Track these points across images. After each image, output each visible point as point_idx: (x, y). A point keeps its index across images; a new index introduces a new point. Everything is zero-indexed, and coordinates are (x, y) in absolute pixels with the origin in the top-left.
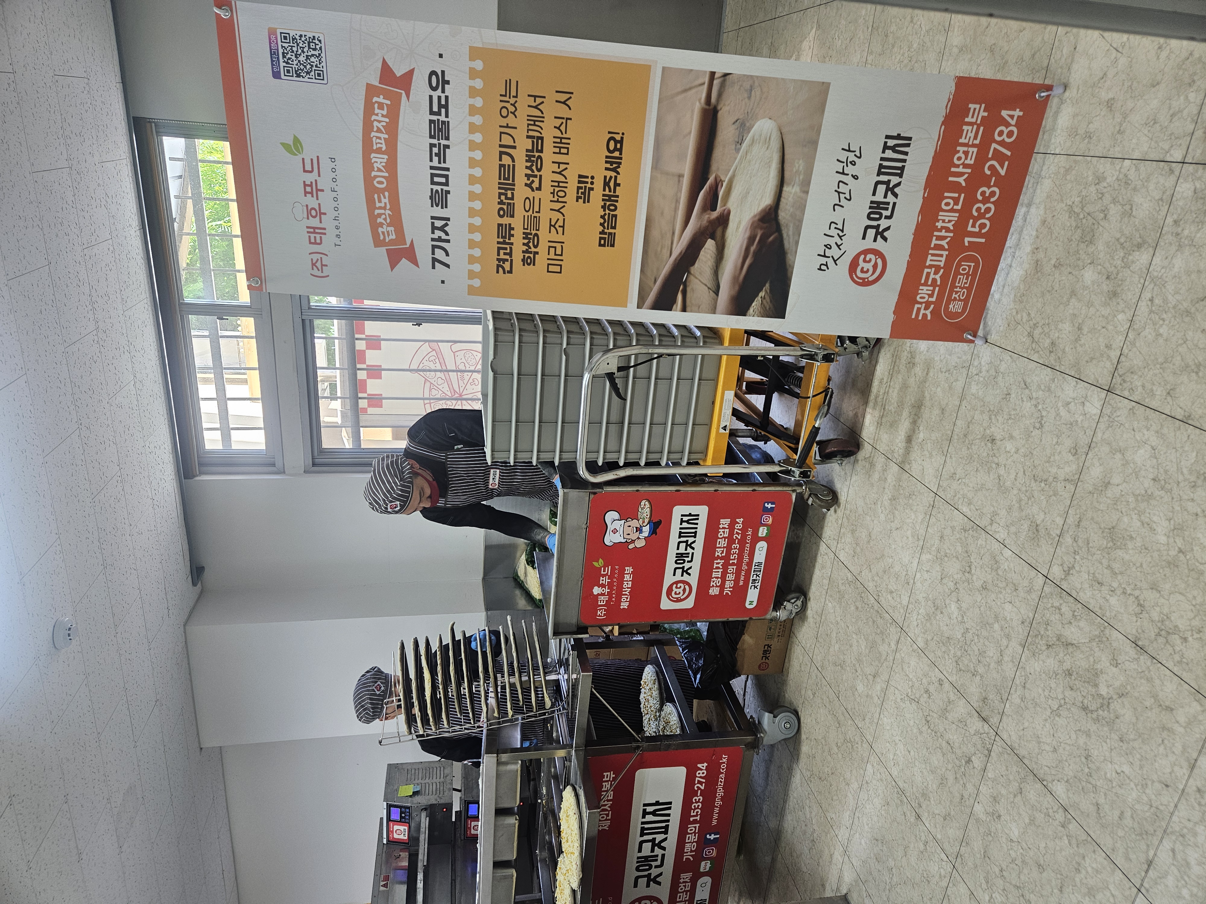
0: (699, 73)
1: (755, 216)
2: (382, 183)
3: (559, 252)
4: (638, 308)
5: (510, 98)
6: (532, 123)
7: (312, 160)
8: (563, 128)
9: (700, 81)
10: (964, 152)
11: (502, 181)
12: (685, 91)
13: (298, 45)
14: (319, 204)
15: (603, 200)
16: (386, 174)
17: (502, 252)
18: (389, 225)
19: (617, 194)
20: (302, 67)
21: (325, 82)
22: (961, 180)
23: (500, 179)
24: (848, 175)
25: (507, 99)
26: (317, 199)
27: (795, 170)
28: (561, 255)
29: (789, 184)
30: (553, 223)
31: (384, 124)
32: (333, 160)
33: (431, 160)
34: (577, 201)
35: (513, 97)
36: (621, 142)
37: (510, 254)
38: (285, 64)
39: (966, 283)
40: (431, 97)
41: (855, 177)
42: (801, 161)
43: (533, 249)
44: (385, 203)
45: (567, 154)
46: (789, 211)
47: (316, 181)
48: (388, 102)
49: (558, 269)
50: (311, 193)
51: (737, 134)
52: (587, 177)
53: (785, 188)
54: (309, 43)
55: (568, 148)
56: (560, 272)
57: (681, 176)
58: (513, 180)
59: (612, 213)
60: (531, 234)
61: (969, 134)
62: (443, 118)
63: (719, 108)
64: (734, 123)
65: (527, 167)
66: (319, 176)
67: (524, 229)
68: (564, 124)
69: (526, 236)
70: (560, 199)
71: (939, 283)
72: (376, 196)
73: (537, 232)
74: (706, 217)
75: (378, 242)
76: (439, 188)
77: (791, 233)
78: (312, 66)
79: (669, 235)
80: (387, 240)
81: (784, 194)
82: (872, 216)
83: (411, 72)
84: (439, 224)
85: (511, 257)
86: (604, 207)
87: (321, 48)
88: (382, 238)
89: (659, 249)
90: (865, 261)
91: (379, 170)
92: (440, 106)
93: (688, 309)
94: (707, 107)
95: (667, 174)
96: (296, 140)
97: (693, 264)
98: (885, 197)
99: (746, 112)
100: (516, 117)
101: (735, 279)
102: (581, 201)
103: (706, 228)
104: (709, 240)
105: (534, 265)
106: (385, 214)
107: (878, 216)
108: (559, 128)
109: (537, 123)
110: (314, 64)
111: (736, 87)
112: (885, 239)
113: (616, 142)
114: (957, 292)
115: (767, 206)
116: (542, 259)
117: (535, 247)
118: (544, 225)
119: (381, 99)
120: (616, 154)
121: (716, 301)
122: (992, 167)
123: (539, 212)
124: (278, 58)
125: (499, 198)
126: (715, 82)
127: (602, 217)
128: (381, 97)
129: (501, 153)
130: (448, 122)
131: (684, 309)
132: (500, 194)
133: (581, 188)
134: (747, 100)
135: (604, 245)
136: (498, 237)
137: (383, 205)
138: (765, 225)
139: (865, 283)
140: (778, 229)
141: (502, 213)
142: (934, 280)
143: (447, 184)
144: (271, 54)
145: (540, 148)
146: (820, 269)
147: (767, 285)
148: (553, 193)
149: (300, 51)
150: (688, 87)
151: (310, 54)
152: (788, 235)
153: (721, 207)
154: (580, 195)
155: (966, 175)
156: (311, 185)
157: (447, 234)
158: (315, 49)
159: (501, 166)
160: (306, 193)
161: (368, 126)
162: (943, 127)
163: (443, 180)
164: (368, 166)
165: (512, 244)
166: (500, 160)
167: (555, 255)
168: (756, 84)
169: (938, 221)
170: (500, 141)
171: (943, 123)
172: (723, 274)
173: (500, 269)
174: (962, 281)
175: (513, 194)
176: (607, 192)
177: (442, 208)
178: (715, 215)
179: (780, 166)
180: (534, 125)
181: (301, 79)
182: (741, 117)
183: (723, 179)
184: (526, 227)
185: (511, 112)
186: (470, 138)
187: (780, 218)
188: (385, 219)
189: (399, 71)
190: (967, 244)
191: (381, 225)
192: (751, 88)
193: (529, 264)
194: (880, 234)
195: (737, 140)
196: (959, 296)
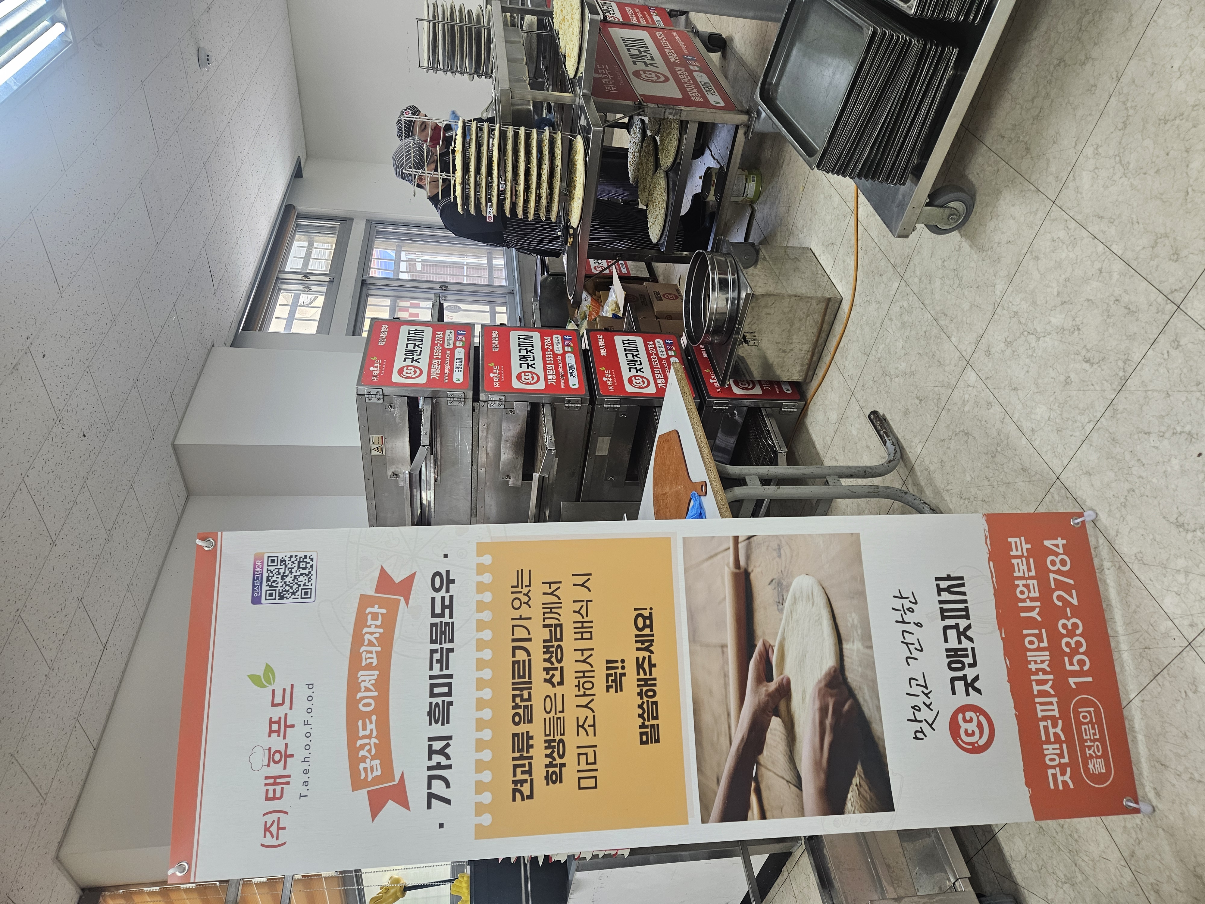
0: (721, 540)
1: (820, 682)
2: (369, 705)
3: (591, 759)
4: (703, 822)
5: (522, 588)
6: (549, 610)
7: (284, 690)
8: (583, 611)
9: (725, 546)
10: (1024, 585)
11: (517, 680)
12: (711, 557)
13: (286, 566)
14: (286, 745)
15: (639, 686)
16: (376, 694)
17: (519, 770)
18: (373, 758)
19: (653, 676)
20: (287, 588)
21: (312, 599)
22: (1034, 614)
23: (514, 678)
24: (909, 623)
25: (519, 589)
26: (285, 738)
27: (849, 625)
28: (595, 763)
29: (848, 641)
30: (581, 723)
31: (377, 635)
32: (310, 686)
33: (431, 668)
34: (608, 691)
35: (526, 586)
36: (650, 617)
37: (530, 772)
38: (268, 588)
39: (1094, 734)
40: (433, 599)
41: (919, 625)
42: (853, 615)
43: (559, 761)
44: (371, 730)
45: (591, 638)
46: (858, 671)
47: (286, 715)
48: (384, 611)
49: (591, 783)
50: (278, 732)
51: (776, 594)
52: (617, 662)
53: (845, 646)
54: (299, 563)
55: (591, 632)
56: (596, 787)
57: (724, 646)
58: (530, 677)
59: (651, 700)
60: (554, 741)
61: (1020, 568)
62: (446, 619)
63: (750, 570)
64: (769, 584)
65: (545, 660)
66: (291, 708)
67: (546, 735)
68: (584, 607)
69: (549, 744)
70: (587, 692)
71: (1063, 738)
72: (360, 723)
73: (562, 737)
74: (763, 690)
75: (357, 783)
76: (439, 700)
77: (867, 697)
78: (300, 585)
79: (724, 717)
80: (370, 779)
81: (846, 652)
82: (953, 666)
83: (412, 576)
84: (437, 745)
85: (531, 775)
86: (640, 694)
87: (312, 567)
88: (363, 776)
89: (715, 738)
90: (965, 721)
91: (367, 689)
92: (444, 607)
93: (768, 814)
94: (738, 571)
95: (708, 646)
96: (269, 669)
97: (761, 751)
98: (960, 642)
99: (780, 571)
100: (530, 607)
101: (817, 764)
102: (612, 690)
103: (766, 704)
104: (774, 718)
105: (561, 782)
106: (369, 744)
107: (960, 665)
108: (579, 612)
109: (553, 610)
110: (302, 583)
111: (764, 549)
112: (979, 691)
113: (645, 618)
114: (1090, 747)
115: (830, 669)
116: (570, 774)
117: (561, 757)
118: (570, 727)
119: (376, 609)
120: (647, 631)
121: (800, 797)
122: (1059, 598)
123: (563, 711)
124: (261, 583)
125: (514, 701)
126: (740, 545)
127: (640, 706)
128: (376, 606)
129: (514, 648)
130: (453, 623)
131: (763, 816)
132: (514, 696)
133: (611, 675)
134: (777, 559)
135: (646, 743)
136: (514, 752)
137: (367, 733)
138: (835, 691)
139: (976, 749)
140: (851, 694)
141: (517, 719)
142: (1056, 735)
143: (449, 694)
144: (254, 580)
145: (558, 637)
146: (916, 738)
147: (859, 767)
148: (578, 686)
149: (287, 572)
150: (713, 553)
151: (298, 573)
152: (865, 700)
153: (778, 676)
154: (610, 683)
155: (1038, 609)
156: (279, 722)
157: (448, 757)
158: (304, 568)
159: (514, 663)
160: (271, 732)
161: (358, 639)
162: (991, 563)
163: (445, 690)
164: (353, 686)
165: (531, 758)
166: (514, 656)
167: (587, 764)
168: (784, 542)
169: (1029, 663)
170: (513, 635)
171: (990, 559)
172: (800, 760)
173: (518, 795)
174: (1089, 732)
175: (530, 694)
176: (642, 676)
177: (443, 724)
178: (772, 686)
179: (832, 621)
180: (551, 612)
181: (285, 600)
182: (775, 577)
183: (772, 644)
184: (548, 733)
185: (524, 603)
186: (478, 637)
187: (849, 680)
188: (369, 751)
189: (398, 577)
190: (1074, 686)
191: (364, 759)
192: (779, 548)
193: (554, 782)
194: (971, 685)
195: (777, 600)
196: (1094, 752)
